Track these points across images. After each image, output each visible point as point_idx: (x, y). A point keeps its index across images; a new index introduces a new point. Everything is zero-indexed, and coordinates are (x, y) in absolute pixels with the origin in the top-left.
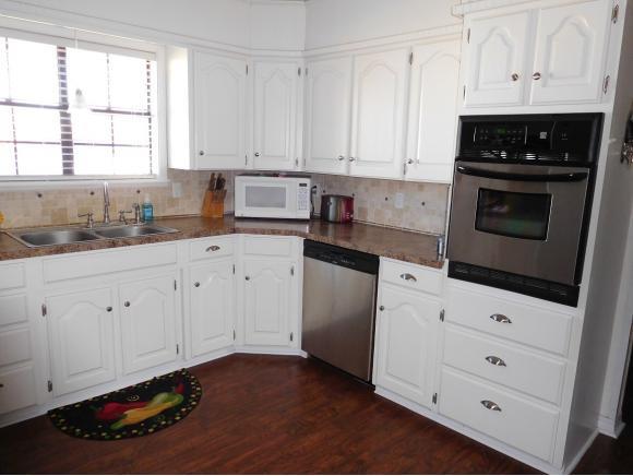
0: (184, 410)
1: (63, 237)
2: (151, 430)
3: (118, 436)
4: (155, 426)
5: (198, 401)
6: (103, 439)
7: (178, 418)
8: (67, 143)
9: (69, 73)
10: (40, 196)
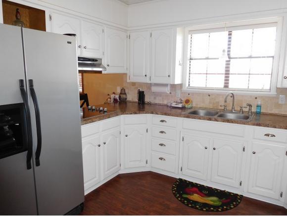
0: (225, 207)
1: (202, 113)
2: (204, 209)
3: (190, 205)
4: (207, 208)
5: (235, 207)
6: (184, 203)
7: (220, 210)
8: (227, 74)
9: (232, 43)
10: (209, 95)
